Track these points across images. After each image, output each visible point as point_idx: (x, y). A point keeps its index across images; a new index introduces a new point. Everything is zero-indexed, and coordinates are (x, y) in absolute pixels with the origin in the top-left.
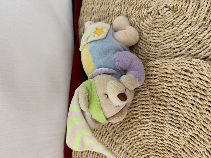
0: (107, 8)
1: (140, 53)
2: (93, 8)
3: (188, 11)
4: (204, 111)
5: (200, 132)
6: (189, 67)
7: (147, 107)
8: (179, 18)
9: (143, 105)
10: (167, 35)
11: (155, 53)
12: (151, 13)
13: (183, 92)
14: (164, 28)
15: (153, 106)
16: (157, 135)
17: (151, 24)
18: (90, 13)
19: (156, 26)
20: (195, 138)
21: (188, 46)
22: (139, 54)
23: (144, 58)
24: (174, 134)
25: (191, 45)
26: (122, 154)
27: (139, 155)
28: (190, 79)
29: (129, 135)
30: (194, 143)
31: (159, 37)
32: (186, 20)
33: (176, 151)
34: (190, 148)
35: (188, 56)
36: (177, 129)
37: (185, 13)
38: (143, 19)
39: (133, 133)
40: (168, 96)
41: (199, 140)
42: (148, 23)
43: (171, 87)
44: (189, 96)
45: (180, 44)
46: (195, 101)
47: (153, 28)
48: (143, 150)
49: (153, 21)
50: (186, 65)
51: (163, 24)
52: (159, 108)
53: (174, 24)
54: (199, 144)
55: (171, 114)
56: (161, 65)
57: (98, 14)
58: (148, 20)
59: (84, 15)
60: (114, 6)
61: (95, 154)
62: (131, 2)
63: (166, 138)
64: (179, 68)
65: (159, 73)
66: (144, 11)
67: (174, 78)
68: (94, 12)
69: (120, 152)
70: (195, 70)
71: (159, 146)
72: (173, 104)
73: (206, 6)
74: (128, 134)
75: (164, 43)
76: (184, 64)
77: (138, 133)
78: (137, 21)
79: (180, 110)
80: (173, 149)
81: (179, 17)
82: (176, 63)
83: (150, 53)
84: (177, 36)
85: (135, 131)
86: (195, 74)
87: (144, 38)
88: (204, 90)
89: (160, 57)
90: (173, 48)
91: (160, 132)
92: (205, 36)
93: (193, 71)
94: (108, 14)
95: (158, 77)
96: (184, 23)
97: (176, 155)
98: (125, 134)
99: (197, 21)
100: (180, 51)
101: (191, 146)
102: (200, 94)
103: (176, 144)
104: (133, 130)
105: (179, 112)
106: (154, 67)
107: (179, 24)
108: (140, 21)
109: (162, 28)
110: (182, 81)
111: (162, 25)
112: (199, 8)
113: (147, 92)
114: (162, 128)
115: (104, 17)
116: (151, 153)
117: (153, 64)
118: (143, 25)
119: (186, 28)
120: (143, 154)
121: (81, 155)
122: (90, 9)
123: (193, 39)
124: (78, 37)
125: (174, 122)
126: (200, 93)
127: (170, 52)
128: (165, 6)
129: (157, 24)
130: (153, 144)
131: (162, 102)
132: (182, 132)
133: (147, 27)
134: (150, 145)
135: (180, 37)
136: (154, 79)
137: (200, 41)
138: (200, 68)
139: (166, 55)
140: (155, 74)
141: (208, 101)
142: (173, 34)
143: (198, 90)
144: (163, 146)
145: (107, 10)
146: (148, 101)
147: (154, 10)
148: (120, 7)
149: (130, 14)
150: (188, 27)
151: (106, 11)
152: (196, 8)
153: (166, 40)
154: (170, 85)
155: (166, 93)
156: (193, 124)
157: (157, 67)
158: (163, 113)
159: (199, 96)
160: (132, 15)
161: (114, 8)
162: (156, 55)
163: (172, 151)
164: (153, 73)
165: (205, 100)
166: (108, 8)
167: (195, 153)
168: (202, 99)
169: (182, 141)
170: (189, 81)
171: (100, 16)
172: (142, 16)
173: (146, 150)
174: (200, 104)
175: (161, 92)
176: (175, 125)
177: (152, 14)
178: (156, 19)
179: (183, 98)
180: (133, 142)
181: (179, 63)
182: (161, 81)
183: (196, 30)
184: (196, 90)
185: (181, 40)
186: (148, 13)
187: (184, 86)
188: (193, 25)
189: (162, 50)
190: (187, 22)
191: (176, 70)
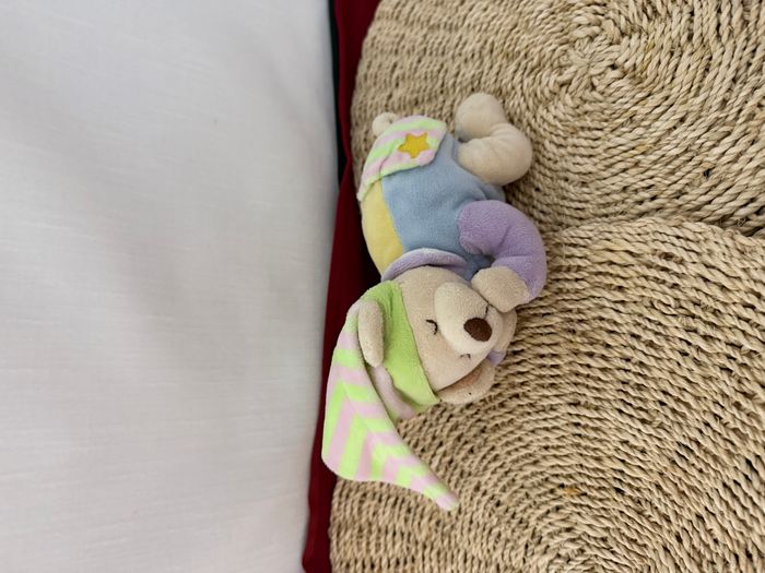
0: (438, 67)
1: (535, 202)
2: (395, 66)
3: (676, 81)
4: (715, 372)
5: (704, 431)
6: (673, 244)
7: (553, 363)
8: (651, 102)
9: (542, 356)
10: (615, 152)
11: (579, 205)
12: (570, 84)
13: (656, 317)
14: (607, 130)
15: (571, 359)
16: (584, 443)
17: (570, 118)
18: (385, 81)
19: (583, 123)
20: (692, 451)
21: (675, 182)
22: (534, 207)
23: (548, 219)
24: (633, 441)
25: (684, 181)
26: (482, 505)
27: (531, 507)
28: (677, 280)
29: (502, 446)
30: (688, 464)
31: (591, 156)
32: (672, 106)
33: (638, 490)
34: (677, 481)
35: (674, 213)
36: (640, 427)
37: (668, 87)
38: (546, 102)
39: (515, 440)
40: (616, 329)
41: (701, 455)
42: (561, 116)
43: (623, 302)
44: (675, 327)
45: (652, 178)
46: (689, 344)
47: (574, 128)
48: (543, 490)
49: (573, 108)
50: (666, 238)
51: (604, 117)
52: (589, 366)
53: (637, 118)
54: (702, 466)
55: (623, 383)
56: (596, 238)
58: (560, 105)
59: (368, 89)
60: (459, 60)
61: (400, 508)
62: (511, 48)
63: (610, 453)
64: (645, 248)
65: (589, 263)
66: (550, 79)
67: (631, 277)
68: (398, 78)
69: (476, 499)
70: (692, 254)
71: (589, 477)
72: (628, 353)
73: (729, 66)
74: (500, 443)
75: (605, 174)
76: (660, 237)
77: (527, 439)
78: (528, 108)
79: (649, 370)
80: (629, 485)
81: (649, 98)
82: (639, 235)
83: (566, 203)
84: (643, 153)
85: (519, 433)
86: (691, 266)
87: (549, 159)
88: (715, 312)
89: (596, 215)
90: (631, 188)
91: (593, 434)
92: (723, 154)
93: (685, 255)
94: (443, 85)
95: (587, 275)
96: (664, 117)
97: (639, 502)
98: (491, 444)
99: (701, 111)
100: (653, 198)
101: (680, 474)
102: (705, 322)
103: (636, 470)
104: (512, 432)
105: (644, 377)
106: (575, 246)
107: (651, 117)
108: (537, 108)
109: (601, 130)
111: (600, 121)
112: (707, 70)
113: (556, 320)
114: (598, 424)
115: (430, 94)
116: (567, 499)
117: (573, 237)
118: (544, 121)
119: (670, 130)
120: (543, 503)
121: (359, 509)
122: (388, 67)
123: (690, 163)
124: (351, 155)
125: (630, 405)
126: (705, 318)
127: (623, 202)
128: (610, 63)
129: (586, 117)
130: (571, 471)
131: (598, 346)
132: (654, 434)
133: (556, 126)
134: (562, 475)
135: (653, 158)
136: (577, 280)
137: (709, 170)
138: (704, 248)
139: (611, 210)
140: (579, 266)
141: (727, 344)
142: (633, 149)
143: (697, 311)
144: (601, 475)
145: (439, 71)
146: (556, 344)
147: (578, 76)
148: (478, 63)
149: (506, 85)
150: (675, 128)
151: (434, 74)
152: (701, 71)
153: (611, 166)
154: (620, 296)
155: (608, 321)
156: (683, 409)
157: (584, 247)
158: (600, 379)
159: (702, 329)
160: (513, 88)
161: (459, 67)
162: (582, 209)
163: (628, 492)
164: (572, 262)
165: (719, 340)
166: (442, 65)
167: (692, 495)
168: (711, 337)
169: (657, 462)
170: (675, 286)
171: (418, 92)
172: (542, 92)
173: (552, 491)
174: (703, 351)
175: (594, 319)
176: (633, 413)
177: (571, 88)
178: (585, 102)
179: (657, 333)
180: (513, 468)
181: (648, 233)
182: (595, 286)
183: (699, 137)
184: (694, 312)
185: (657, 166)
186: (562, 86)
187: (660, 301)
188: (689, 120)
189: (600, 196)
190: (675, 113)
191: (639, 255)
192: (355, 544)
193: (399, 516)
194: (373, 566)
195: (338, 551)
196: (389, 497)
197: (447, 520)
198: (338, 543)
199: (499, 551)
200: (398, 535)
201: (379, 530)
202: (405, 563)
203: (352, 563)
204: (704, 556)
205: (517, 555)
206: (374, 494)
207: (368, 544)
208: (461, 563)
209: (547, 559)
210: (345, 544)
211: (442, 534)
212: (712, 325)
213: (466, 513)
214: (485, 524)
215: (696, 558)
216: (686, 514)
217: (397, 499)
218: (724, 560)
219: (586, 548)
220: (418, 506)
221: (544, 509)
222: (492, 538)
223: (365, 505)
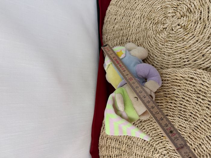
0: (128, 20)
2: (115, 19)
3: (196, 30)
4: (205, 108)
5: (202, 123)
6: (194, 75)
7: (161, 105)
8: (189, 36)
9: (158, 103)
10: (178, 48)
11: (168, 61)
12: (166, 28)
13: (189, 94)
14: (176, 42)
15: (166, 104)
17: (166, 38)
19: (170, 40)
20: (198, 128)
21: (194, 57)
23: (159, 64)
24: (182, 125)
25: (197, 57)
27: (154, 141)
28: (195, 84)
29: (146, 126)
30: (197, 131)
31: (171, 48)
32: (194, 37)
34: (194, 135)
36: (185, 121)
37: (194, 32)
38: (159, 33)
39: (150, 124)
40: (178, 96)
41: (201, 129)
42: (163, 37)
43: (180, 89)
44: (194, 96)
45: (188, 55)
46: (198, 101)
47: (167, 40)
48: (158, 137)
49: (167, 35)
50: (192, 73)
51: (175, 38)
52: (171, 106)
53: (185, 39)
54: (201, 132)
55: (180, 110)
57: (120, 24)
58: (163, 34)
61: (117, 142)
62: (150, 17)
65: (171, 79)
66: (161, 27)
67: (182, 83)
70: (199, 78)
72: (182, 103)
74: (146, 125)
75: (175, 54)
76: (190, 73)
77: (153, 124)
78: (154, 34)
79: (187, 107)
81: (188, 34)
82: (184, 72)
83: (164, 60)
84: (186, 49)
85: (151, 123)
86: (199, 81)
87: (160, 48)
88: (205, 93)
90: (182, 58)
92: (208, 51)
93: (197, 78)
95: (170, 82)
96: (192, 40)
98: (143, 125)
99: (202, 39)
100: (188, 61)
101: (195, 134)
103: (183, 132)
104: (149, 122)
105: (186, 109)
106: (167, 74)
107: (189, 40)
108: (157, 34)
109: (174, 42)
110: (189, 85)
112: (205, 28)
113: (162, 93)
114: (173, 120)
116: (164, 140)
117: (166, 72)
118: (159, 38)
121: (106, 142)
122: (113, 19)
123: (199, 53)
125: (182, 116)
126: (202, 94)
127: (180, 61)
128: (178, 24)
129: (170, 38)
131: (173, 101)
132: (188, 123)
133: (162, 40)
135: (189, 50)
136: (167, 83)
137: (204, 55)
138: (202, 76)
139: (176, 63)
140: (168, 80)
141: (208, 101)
142: (183, 47)
143: (200, 93)
146: (162, 100)
147: (169, 27)
148: (139, 20)
150: (195, 43)
153: (177, 51)
154: (179, 88)
155: (176, 94)
157: (169, 75)
158: (174, 109)
159: (202, 97)
160: (150, 28)
161: (134, 20)
164: (166, 79)
165: (206, 100)
167: (198, 139)
168: (204, 99)
169: (188, 130)
170: (194, 86)
171: (122, 26)
172: (158, 30)
173: (160, 138)
174: (202, 103)
175: (172, 93)
176: (183, 118)
177: (167, 30)
178: (170, 34)
179: (189, 98)
180: (149, 131)
181: (186, 72)
182: (172, 85)
183: (201, 46)
184: (199, 93)
185: (190, 53)
186: (164, 29)
187: (190, 90)
188: (199, 41)
189: (174, 59)
190: (195, 39)
191: (184, 77)
192: (105, 151)
193: (117, 144)
194: (110, 157)
195: (101, 153)
196: (114, 139)
197: (130, 145)
198: (101, 151)
199: (145, 153)
200: (117, 149)
201: (112, 147)
202: (119, 156)
203: (105, 156)
204: (201, 154)
205: (150, 154)
206: (110, 138)
207: (109, 151)
208: (134, 156)
209: (158, 155)
210: (103, 151)
211: (129, 149)
212: (204, 96)
213: (136, 143)
214: (141, 146)
215: (199, 155)
216: (196, 144)
217: (116, 139)
218: (206, 155)
219: (169, 152)
220: (122, 141)
221: (158, 142)
222: (143, 149)
223: (108, 141)
